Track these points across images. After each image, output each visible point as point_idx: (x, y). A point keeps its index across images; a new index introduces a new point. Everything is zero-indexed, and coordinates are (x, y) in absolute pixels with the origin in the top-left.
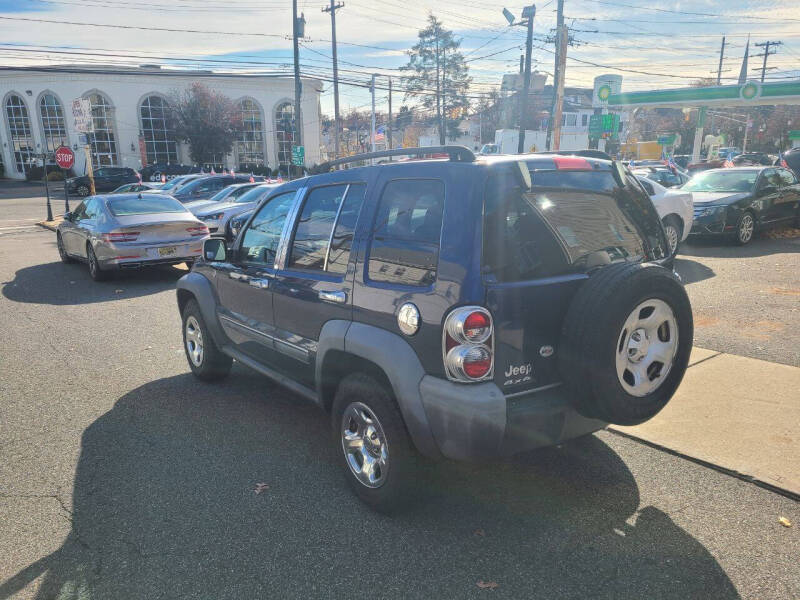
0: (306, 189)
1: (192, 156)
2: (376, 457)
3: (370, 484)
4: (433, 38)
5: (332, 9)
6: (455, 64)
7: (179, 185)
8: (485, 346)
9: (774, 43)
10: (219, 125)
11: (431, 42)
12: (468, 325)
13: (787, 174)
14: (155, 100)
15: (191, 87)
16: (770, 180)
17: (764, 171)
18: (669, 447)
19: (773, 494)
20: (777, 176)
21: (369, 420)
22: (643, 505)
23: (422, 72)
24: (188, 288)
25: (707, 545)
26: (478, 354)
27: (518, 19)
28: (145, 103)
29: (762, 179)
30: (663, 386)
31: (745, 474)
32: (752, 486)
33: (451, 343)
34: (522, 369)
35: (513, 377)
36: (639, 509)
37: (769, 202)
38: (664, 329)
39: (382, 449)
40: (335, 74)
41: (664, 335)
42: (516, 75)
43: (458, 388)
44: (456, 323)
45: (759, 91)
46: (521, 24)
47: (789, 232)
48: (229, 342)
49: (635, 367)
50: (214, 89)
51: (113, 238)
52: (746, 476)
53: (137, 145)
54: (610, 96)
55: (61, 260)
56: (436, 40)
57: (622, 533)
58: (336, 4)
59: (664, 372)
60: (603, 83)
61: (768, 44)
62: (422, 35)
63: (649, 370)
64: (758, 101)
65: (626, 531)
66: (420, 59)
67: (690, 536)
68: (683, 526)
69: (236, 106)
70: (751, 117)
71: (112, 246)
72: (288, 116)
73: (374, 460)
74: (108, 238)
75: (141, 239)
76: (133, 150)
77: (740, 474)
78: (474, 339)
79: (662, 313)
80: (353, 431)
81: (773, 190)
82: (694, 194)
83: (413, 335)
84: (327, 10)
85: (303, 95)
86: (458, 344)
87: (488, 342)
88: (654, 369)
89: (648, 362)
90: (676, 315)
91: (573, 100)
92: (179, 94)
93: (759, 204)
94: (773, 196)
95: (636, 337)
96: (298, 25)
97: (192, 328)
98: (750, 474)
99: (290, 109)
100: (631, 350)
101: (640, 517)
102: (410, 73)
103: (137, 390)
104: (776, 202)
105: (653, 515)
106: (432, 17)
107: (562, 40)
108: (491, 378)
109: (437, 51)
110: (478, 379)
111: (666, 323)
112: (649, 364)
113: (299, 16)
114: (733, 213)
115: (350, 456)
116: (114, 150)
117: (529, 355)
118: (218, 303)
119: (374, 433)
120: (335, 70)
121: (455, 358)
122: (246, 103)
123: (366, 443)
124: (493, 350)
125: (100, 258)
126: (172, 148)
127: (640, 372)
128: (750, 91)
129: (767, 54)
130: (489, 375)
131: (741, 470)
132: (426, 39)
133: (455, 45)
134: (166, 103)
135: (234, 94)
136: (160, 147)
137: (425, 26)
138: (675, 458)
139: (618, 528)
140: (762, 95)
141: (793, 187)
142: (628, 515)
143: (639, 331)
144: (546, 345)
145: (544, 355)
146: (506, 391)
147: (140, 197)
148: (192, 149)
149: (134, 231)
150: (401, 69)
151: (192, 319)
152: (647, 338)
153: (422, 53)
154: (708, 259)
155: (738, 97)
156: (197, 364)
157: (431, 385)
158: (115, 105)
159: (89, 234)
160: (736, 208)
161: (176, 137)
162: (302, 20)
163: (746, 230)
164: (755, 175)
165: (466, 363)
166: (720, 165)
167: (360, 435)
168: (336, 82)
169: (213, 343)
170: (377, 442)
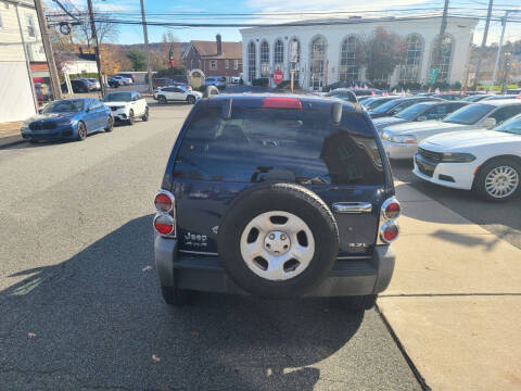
14: (351, 39)
15: (375, 29)
34: (198, 237)
35: (191, 240)
40: (489, 13)
53: (336, 70)
100: (268, 245)
108: (175, 237)
110: (166, 236)
116: (322, 71)
120: (490, 10)
122: (414, 38)
126: (356, 70)
134: (358, 41)
143: (276, 232)
145: (216, 232)
148: (367, 71)
158: (329, 43)
161: (360, 62)
168: (488, 19)
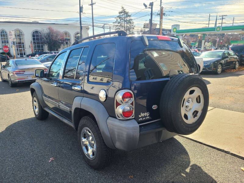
0: (70, 50)
1: (48, 49)
2: (93, 148)
3: (91, 158)
4: (123, 14)
5: (92, 5)
6: (129, 22)
7: (42, 57)
8: (131, 105)
9: (225, 16)
10: (57, 40)
11: (122, 15)
12: (124, 97)
13: (231, 52)
14: (37, 32)
15: (48, 28)
16: (226, 54)
17: (224, 51)
18: (200, 141)
19: (237, 158)
20: (228, 53)
21: (90, 134)
22: (191, 164)
23: (120, 24)
24: (33, 88)
25: (216, 179)
26: (129, 108)
27: (148, 6)
28: (34, 33)
29: (224, 54)
30: (198, 119)
31: (227, 151)
32: (230, 155)
33: (118, 104)
34: (146, 114)
35: (142, 117)
36: (190, 165)
37: (226, 61)
38: (198, 98)
39: (95, 145)
40: (93, 24)
41: (198, 100)
42: (148, 24)
43: (121, 121)
44: (119, 97)
45: (221, 29)
46: (149, 8)
47: (233, 70)
48: (47, 106)
49: (188, 112)
50: (55, 28)
51: (16, 73)
52: (228, 152)
54: (176, 31)
55: (1, 81)
56: (124, 14)
57: (184, 175)
58: (93, 3)
59: (199, 115)
60: (174, 27)
61: (223, 16)
62: (119, 13)
63: (193, 114)
64: (221, 32)
65: (186, 174)
66: (119, 20)
67: (209, 176)
68: (206, 172)
69: (62, 34)
70: (219, 38)
71: (16, 75)
72: (78, 37)
73: (92, 149)
74: (14, 73)
75: (25, 73)
76: (30, 47)
77: (225, 151)
78: (127, 102)
79: (198, 92)
80: (85, 138)
81: (227, 57)
82: (203, 59)
83: (104, 102)
84: (90, 5)
85: (82, 30)
86: (120, 105)
87: (132, 104)
88: (195, 113)
89: (192, 111)
90: (203, 93)
91: (165, 32)
92: (44, 30)
93: (223, 62)
94: (227, 59)
95: (188, 102)
96: (81, 9)
97: (35, 101)
98: (229, 151)
99: (79, 35)
100: (186, 107)
101: (191, 168)
102: (116, 24)
103: (15, 123)
104: (228, 61)
105: (195, 168)
106: (123, 8)
107: (162, 14)
108: (134, 117)
109: (124, 18)
110: (128, 118)
111: (199, 96)
112: (193, 112)
113: (81, 6)
114: (215, 64)
115: (84, 148)
116: (24, 47)
117: (149, 109)
118: (43, 92)
119: (92, 139)
120: (93, 23)
121: (119, 110)
122: (65, 33)
123: (89, 142)
124: (134, 107)
125: (12, 79)
126: (42, 47)
127: (190, 115)
128: (218, 29)
129: (223, 19)
130: (133, 116)
131: (226, 150)
132: (121, 14)
133: (130, 16)
134: (40, 33)
135: (62, 30)
136: (39, 46)
137: (121, 10)
138: (202, 145)
139: (183, 173)
140: (222, 30)
141: (233, 56)
142: (186, 168)
143: (189, 99)
144: (154, 105)
145: (154, 109)
146: (139, 123)
147: (26, 60)
148: (48, 47)
149: (24, 70)
150: (113, 23)
151: (35, 98)
152: (192, 102)
153: (120, 18)
154: (208, 78)
155: (215, 31)
156: (37, 114)
157: (111, 121)
158: (24, 33)
159: (9, 72)
160: (216, 62)
161: (43, 43)
162: (82, 7)
163: (219, 70)
164: (222, 53)
165: (123, 112)
166: (211, 50)
167: (87, 139)
168: (93, 26)
169: (41, 107)
170: (93, 142)
